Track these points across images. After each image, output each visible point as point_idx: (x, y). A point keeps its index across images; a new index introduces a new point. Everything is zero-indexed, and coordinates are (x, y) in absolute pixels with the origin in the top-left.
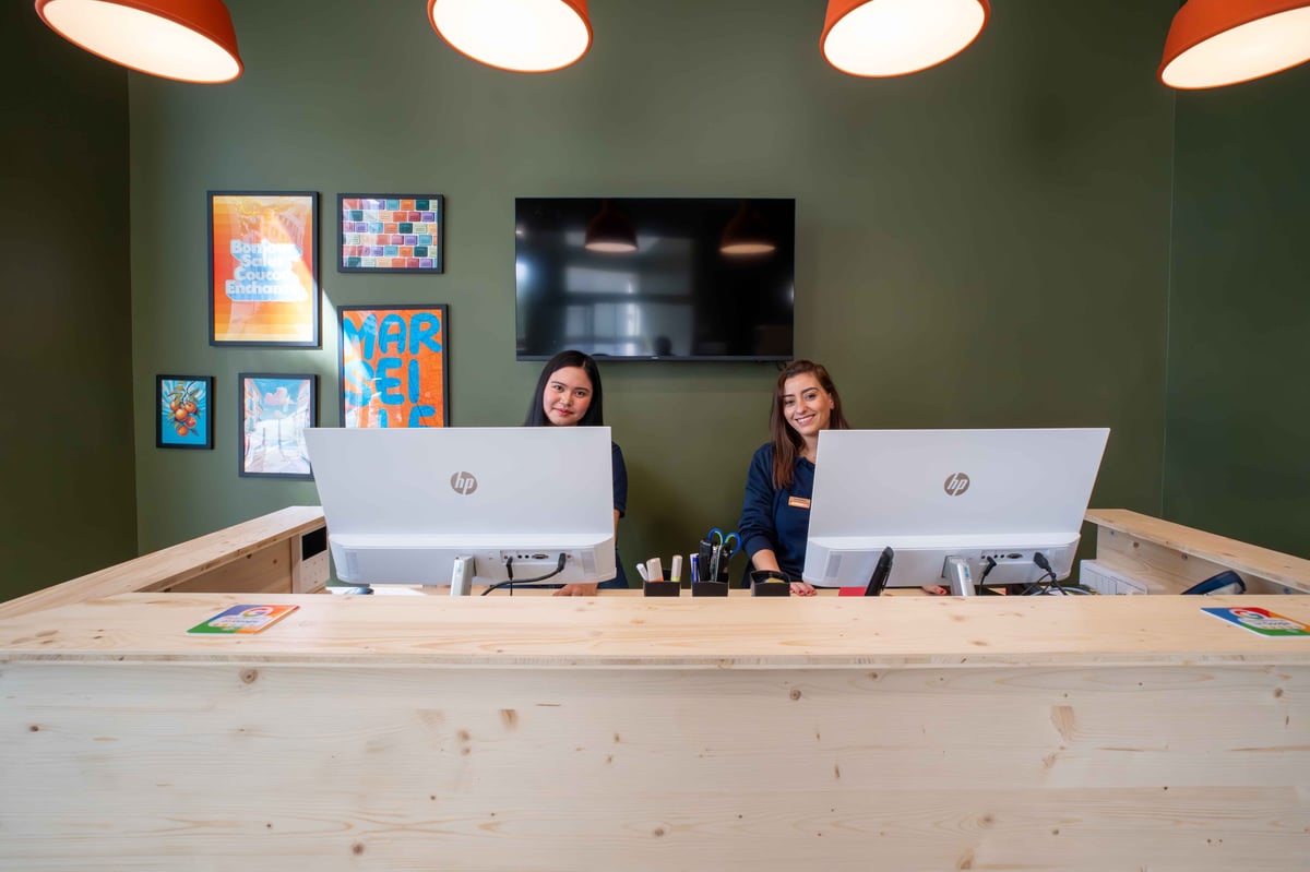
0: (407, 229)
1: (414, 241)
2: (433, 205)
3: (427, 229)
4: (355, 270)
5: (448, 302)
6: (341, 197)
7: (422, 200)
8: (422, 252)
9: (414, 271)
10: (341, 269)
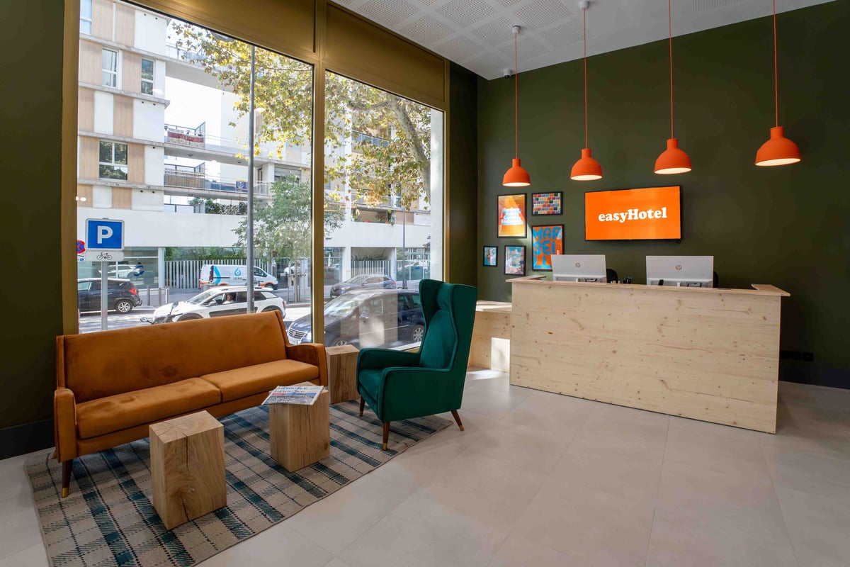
0: (551, 202)
1: (554, 205)
2: (559, 194)
3: (557, 202)
4: (537, 214)
5: (564, 223)
6: (533, 194)
7: (556, 193)
8: (556, 209)
9: (553, 214)
10: (532, 215)
